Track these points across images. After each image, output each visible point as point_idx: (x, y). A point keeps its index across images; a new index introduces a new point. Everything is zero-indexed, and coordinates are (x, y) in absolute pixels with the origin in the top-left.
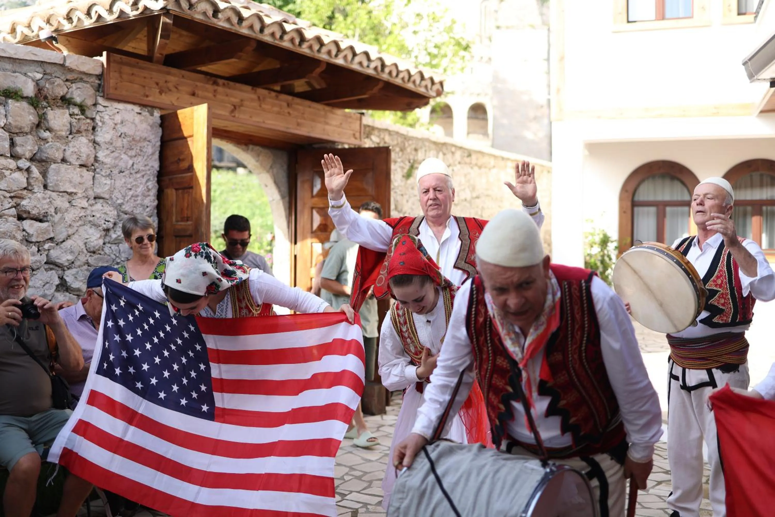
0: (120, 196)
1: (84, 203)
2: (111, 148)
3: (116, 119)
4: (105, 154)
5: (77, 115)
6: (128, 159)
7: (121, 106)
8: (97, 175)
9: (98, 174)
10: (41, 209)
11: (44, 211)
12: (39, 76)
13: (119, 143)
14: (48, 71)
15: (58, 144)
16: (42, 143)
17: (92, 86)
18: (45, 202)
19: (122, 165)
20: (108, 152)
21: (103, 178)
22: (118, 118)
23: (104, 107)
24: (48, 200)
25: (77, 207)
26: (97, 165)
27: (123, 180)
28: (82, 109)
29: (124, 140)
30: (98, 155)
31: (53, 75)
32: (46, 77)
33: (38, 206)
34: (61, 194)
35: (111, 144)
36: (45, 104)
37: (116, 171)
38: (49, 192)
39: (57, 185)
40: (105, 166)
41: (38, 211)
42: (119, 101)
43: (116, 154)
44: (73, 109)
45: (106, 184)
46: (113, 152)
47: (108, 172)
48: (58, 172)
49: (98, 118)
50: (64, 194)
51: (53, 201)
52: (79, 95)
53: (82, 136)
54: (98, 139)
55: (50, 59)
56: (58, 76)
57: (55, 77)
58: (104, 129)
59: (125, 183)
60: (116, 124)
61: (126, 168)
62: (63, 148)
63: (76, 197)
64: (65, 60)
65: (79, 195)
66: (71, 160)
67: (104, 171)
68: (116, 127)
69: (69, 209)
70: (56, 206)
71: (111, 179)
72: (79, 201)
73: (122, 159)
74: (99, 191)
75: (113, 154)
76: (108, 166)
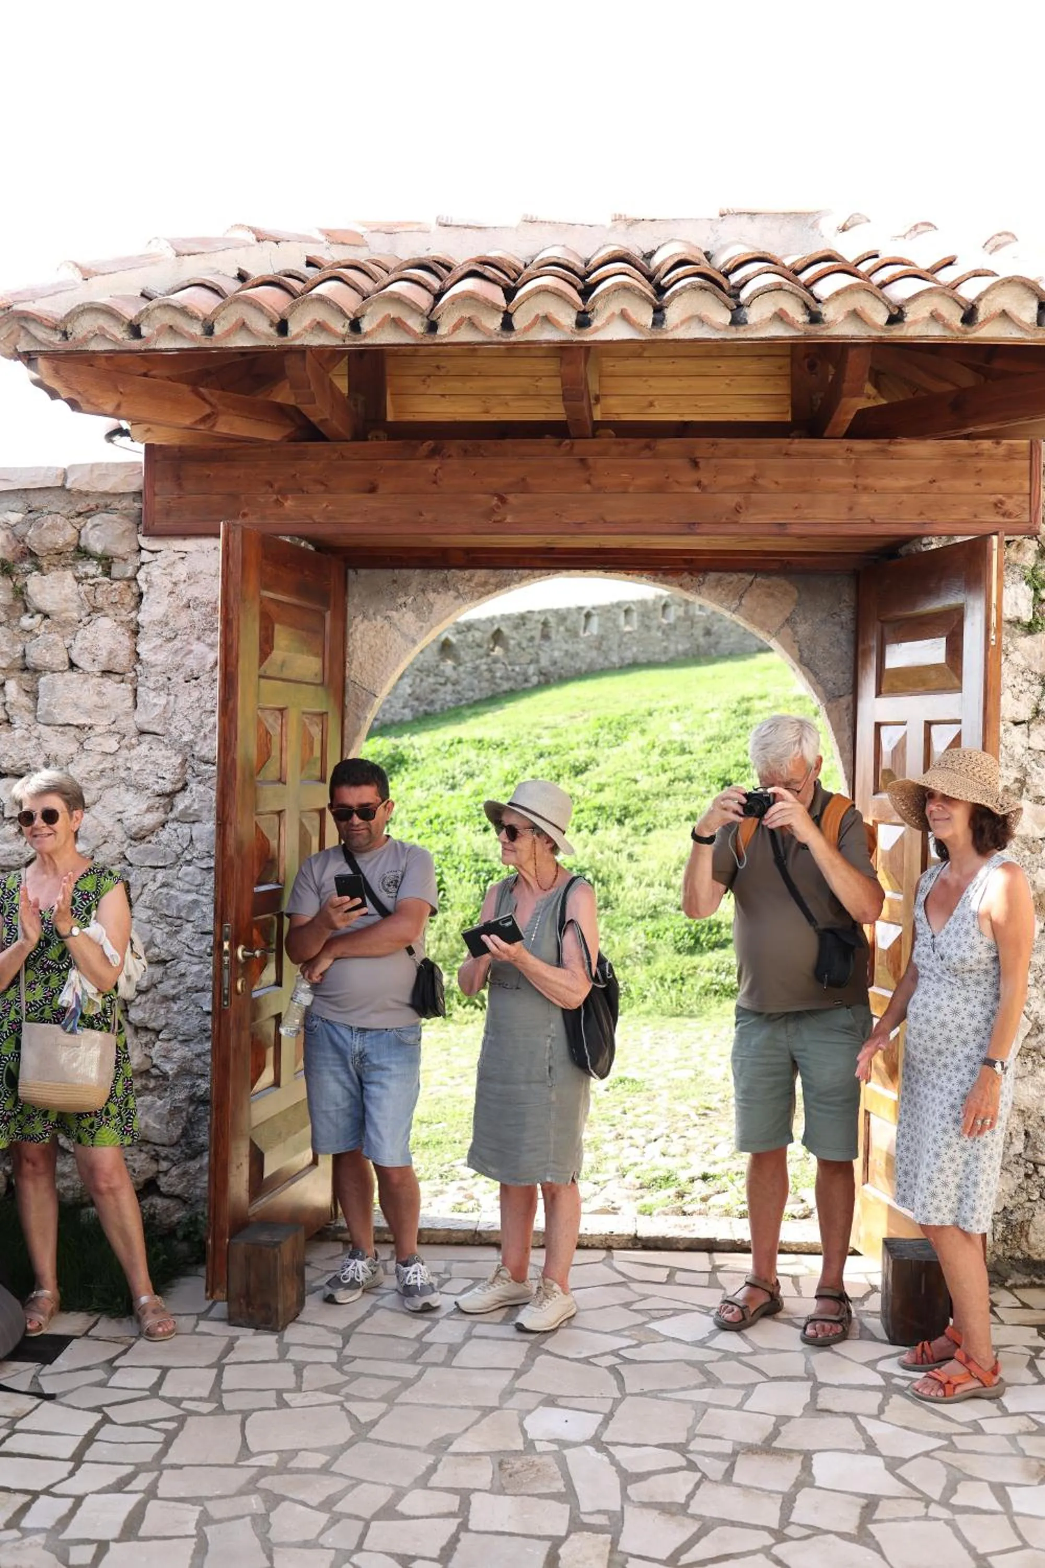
0: (187, 728)
1: (111, 744)
2: (168, 633)
3: (175, 573)
4: (153, 645)
5: (94, 577)
6: (207, 649)
7: (189, 545)
8: (140, 689)
9: (143, 686)
10: (16, 758)
11: (23, 762)
12: (14, 518)
13: (183, 620)
14: (35, 505)
15: (56, 637)
16: (27, 639)
17: (126, 516)
18: (30, 744)
19: (191, 663)
20: (159, 641)
21: (152, 694)
22: (181, 570)
23: (153, 552)
24: (35, 741)
25: (92, 753)
26: (139, 668)
27: (196, 694)
28: (106, 562)
29: (196, 613)
30: (138, 650)
31: (45, 511)
32: (31, 516)
33: (10, 753)
34: (61, 729)
35: (167, 624)
36: (27, 566)
37: (178, 678)
38: (40, 727)
39: (49, 713)
40: (152, 670)
41: (11, 763)
42: (185, 535)
43: (177, 643)
44: (83, 567)
45: (155, 705)
46: (169, 640)
47: (162, 679)
48: (52, 689)
49: (141, 576)
50: (67, 728)
51: (44, 744)
52: (99, 538)
53: (106, 616)
54: (140, 618)
55: (34, 483)
56: (54, 509)
57: (50, 513)
58: (152, 597)
59: (198, 700)
60: (175, 584)
61: (202, 669)
62: (68, 642)
63: (92, 733)
64: (65, 479)
65: (98, 730)
66: (80, 664)
67: (153, 679)
68: (177, 590)
69: (76, 758)
70: (48, 751)
71: (169, 695)
72: (100, 740)
73: (191, 652)
74: (142, 718)
75: (170, 645)
76: (159, 669)
